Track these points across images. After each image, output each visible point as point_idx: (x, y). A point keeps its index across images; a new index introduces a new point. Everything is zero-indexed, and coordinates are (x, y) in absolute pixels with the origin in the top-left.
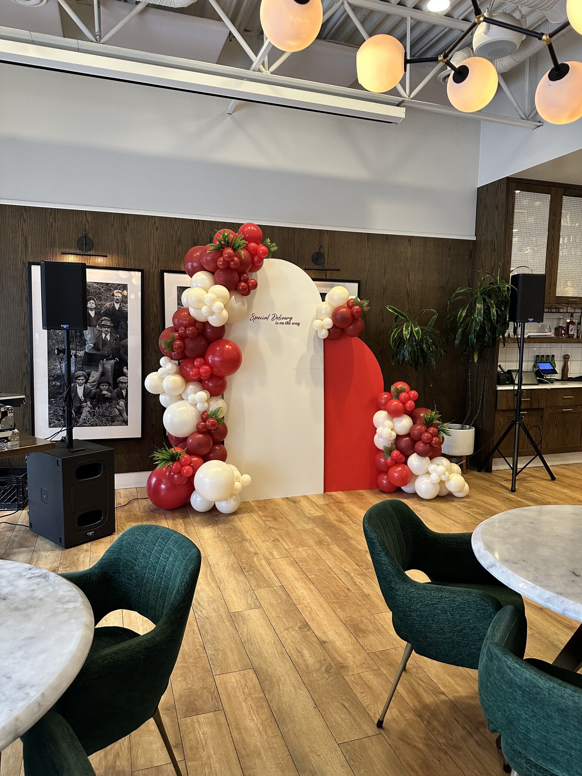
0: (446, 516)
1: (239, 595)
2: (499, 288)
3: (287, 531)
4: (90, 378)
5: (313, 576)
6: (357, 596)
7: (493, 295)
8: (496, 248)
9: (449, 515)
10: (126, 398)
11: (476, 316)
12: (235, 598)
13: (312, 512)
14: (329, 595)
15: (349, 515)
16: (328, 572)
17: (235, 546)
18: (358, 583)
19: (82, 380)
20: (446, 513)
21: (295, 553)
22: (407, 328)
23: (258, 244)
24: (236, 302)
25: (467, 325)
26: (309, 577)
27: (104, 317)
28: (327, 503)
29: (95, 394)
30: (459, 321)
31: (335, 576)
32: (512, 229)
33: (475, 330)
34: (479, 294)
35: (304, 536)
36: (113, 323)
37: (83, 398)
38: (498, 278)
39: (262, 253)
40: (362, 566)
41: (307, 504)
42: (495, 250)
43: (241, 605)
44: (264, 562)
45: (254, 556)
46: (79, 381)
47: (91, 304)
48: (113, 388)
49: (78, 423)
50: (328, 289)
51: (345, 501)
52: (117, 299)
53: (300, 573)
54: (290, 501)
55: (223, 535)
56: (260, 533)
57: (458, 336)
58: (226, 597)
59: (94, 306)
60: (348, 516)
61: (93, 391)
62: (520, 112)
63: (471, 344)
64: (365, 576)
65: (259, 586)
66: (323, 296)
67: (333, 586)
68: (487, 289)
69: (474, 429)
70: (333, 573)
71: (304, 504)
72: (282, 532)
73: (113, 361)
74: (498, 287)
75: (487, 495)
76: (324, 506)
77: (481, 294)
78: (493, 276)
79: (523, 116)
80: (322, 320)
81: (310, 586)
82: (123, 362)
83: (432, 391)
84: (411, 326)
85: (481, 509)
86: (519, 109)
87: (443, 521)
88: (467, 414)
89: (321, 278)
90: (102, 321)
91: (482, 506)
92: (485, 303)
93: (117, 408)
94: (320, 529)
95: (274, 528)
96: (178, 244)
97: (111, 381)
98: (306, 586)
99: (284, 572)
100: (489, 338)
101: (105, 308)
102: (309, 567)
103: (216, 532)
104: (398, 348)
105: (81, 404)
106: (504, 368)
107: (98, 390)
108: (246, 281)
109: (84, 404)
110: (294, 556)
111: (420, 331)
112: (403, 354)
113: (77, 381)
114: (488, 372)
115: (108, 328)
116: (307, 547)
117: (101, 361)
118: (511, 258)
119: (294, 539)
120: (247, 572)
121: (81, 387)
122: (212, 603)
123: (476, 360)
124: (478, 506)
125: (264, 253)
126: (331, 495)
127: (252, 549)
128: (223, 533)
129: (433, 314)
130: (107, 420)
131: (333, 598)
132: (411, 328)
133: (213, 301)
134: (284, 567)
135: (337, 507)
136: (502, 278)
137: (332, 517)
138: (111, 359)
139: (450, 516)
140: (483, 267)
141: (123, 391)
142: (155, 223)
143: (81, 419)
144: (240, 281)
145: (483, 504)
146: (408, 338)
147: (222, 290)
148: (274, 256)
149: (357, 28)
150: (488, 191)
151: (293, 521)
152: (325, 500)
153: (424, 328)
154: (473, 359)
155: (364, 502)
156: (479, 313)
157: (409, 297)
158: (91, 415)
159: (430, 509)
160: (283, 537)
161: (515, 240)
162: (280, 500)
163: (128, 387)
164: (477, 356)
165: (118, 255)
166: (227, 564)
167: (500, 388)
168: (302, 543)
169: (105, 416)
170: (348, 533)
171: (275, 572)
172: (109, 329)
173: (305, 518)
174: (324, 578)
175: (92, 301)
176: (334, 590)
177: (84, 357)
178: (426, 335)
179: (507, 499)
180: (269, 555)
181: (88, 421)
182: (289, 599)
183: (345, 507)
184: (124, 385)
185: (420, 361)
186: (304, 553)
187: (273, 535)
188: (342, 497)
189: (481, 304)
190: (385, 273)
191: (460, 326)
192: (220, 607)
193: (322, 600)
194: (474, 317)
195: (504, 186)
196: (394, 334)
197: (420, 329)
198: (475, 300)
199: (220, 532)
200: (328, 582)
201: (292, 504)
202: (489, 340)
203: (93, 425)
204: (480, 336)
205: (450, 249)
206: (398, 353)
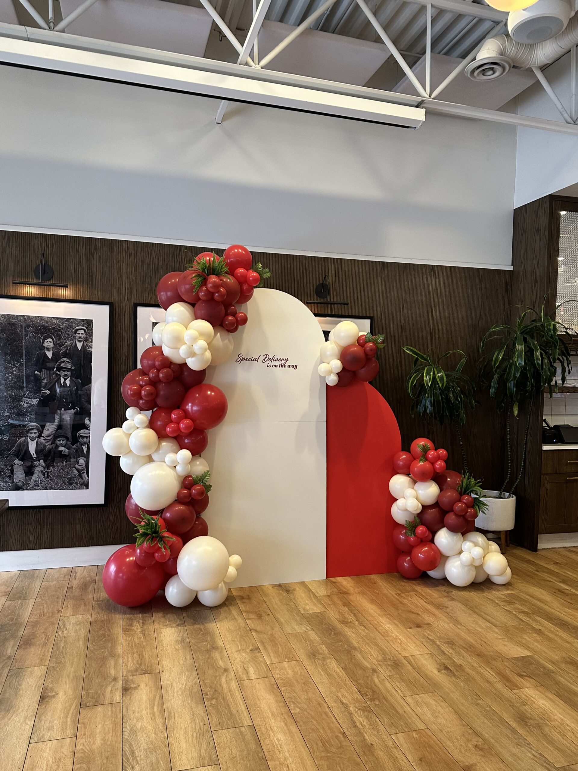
0: (480, 616)
1: (190, 740)
2: (543, 326)
3: (272, 635)
4: (44, 431)
5: (298, 710)
6: (355, 747)
7: (535, 334)
8: (538, 279)
9: (485, 614)
10: (87, 456)
11: (516, 359)
12: (184, 745)
13: (308, 607)
14: (317, 744)
15: (356, 612)
16: (319, 704)
17: (200, 657)
18: (358, 724)
19: (35, 433)
20: (481, 611)
21: (277, 672)
22: (428, 374)
23: (247, 270)
24: (220, 339)
25: (505, 370)
26: (292, 712)
27: (63, 359)
28: (329, 594)
29: (50, 451)
30: (495, 365)
31: (328, 710)
32: (558, 256)
33: (515, 377)
34: (518, 333)
35: (294, 644)
36: (74, 366)
37: (35, 456)
38: (542, 314)
39: (253, 280)
40: (367, 695)
41: (303, 595)
42: (536, 282)
43: (190, 759)
44: (234, 685)
45: (223, 674)
46: (31, 435)
47: (49, 343)
48: (71, 444)
49: (28, 486)
50: (332, 326)
51: (352, 590)
52: (80, 338)
53: (280, 704)
54: (282, 590)
55: (188, 640)
56: (236, 637)
57: (494, 383)
58: (173, 742)
59: (51, 345)
60: (355, 615)
61: (47, 447)
62: (566, 115)
63: (509, 393)
64: (369, 712)
65: (221, 725)
66: (326, 334)
67: (323, 728)
68: (529, 327)
69: (514, 498)
70: (326, 705)
71: (300, 594)
72: (265, 636)
73: (72, 411)
74: (542, 324)
75: (534, 585)
76: (324, 597)
77: (521, 333)
78: (535, 311)
79: (569, 120)
80: (329, 364)
81: (291, 727)
82: (85, 412)
83: (462, 450)
84: (434, 370)
85: (526, 606)
86: (565, 112)
87: (477, 623)
88: (506, 478)
89: (326, 313)
90: (61, 363)
91: (526, 601)
92: (526, 344)
93: (75, 468)
94: (316, 633)
95: (256, 631)
96: (155, 273)
97: (69, 435)
98: (285, 727)
99: (258, 702)
100: (532, 387)
101: (65, 347)
102: (295, 695)
103: (181, 635)
104: (418, 397)
105: (32, 462)
106: (549, 423)
107: (54, 446)
108: (234, 314)
109: (36, 463)
110: (277, 676)
111: (445, 377)
112: (425, 406)
113: (29, 435)
114: (531, 428)
115: (68, 371)
116: (295, 662)
117: (59, 411)
118: (556, 291)
119: (280, 649)
120: (208, 700)
121: (33, 442)
122: (151, 752)
123: (516, 413)
124: (523, 602)
125: (255, 280)
126: (334, 582)
127: (221, 663)
128: (189, 636)
129: (462, 357)
130: (63, 482)
131: (321, 749)
132: (434, 373)
133: (195, 340)
134: (259, 694)
135: (341, 601)
136: (546, 315)
137: (333, 615)
138: (70, 409)
139: (486, 616)
140: (522, 302)
141: (84, 447)
142: (128, 249)
143: (32, 480)
144: (227, 314)
145: (528, 597)
146: (429, 385)
147: (205, 326)
148: (267, 284)
149: (369, 20)
150: (526, 213)
151: (282, 620)
152: (326, 589)
153: (449, 373)
154: (512, 412)
155: (376, 593)
156: (519, 356)
157: (432, 337)
158: (44, 475)
159: (460, 605)
160: (266, 645)
161: (561, 269)
162: (270, 588)
163: (89, 442)
164: (517, 408)
165: (83, 285)
166: (184, 686)
167: (545, 448)
168: (290, 656)
169: (61, 477)
170: (351, 639)
171: (247, 702)
172: (69, 373)
173: (298, 616)
174: (313, 714)
175: (49, 340)
176: (324, 736)
177: (37, 406)
178: (453, 382)
179: (559, 591)
180: (243, 674)
181: (41, 483)
182: (260, 750)
183: (351, 601)
184: (85, 439)
185: (446, 414)
186: (290, 672)
187: (253, 641)
188: (348, 585)
189: (522, 345)
190: (403, 308)
191: (496, 371)
192: (160, 760)
193: (304, 753)
194: (513, 361)
195: (546, 206)
196: (412, 381)
197: (444, 374)
198: (513, 341)
199: (185, 635)
200: (316, 720)
201: (285, 594)
202: (532, 389)
203: (46, 489)
204: (521, 383)
205: (481, 281)
206: (418, 402)
